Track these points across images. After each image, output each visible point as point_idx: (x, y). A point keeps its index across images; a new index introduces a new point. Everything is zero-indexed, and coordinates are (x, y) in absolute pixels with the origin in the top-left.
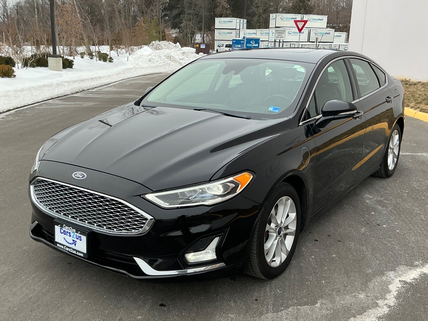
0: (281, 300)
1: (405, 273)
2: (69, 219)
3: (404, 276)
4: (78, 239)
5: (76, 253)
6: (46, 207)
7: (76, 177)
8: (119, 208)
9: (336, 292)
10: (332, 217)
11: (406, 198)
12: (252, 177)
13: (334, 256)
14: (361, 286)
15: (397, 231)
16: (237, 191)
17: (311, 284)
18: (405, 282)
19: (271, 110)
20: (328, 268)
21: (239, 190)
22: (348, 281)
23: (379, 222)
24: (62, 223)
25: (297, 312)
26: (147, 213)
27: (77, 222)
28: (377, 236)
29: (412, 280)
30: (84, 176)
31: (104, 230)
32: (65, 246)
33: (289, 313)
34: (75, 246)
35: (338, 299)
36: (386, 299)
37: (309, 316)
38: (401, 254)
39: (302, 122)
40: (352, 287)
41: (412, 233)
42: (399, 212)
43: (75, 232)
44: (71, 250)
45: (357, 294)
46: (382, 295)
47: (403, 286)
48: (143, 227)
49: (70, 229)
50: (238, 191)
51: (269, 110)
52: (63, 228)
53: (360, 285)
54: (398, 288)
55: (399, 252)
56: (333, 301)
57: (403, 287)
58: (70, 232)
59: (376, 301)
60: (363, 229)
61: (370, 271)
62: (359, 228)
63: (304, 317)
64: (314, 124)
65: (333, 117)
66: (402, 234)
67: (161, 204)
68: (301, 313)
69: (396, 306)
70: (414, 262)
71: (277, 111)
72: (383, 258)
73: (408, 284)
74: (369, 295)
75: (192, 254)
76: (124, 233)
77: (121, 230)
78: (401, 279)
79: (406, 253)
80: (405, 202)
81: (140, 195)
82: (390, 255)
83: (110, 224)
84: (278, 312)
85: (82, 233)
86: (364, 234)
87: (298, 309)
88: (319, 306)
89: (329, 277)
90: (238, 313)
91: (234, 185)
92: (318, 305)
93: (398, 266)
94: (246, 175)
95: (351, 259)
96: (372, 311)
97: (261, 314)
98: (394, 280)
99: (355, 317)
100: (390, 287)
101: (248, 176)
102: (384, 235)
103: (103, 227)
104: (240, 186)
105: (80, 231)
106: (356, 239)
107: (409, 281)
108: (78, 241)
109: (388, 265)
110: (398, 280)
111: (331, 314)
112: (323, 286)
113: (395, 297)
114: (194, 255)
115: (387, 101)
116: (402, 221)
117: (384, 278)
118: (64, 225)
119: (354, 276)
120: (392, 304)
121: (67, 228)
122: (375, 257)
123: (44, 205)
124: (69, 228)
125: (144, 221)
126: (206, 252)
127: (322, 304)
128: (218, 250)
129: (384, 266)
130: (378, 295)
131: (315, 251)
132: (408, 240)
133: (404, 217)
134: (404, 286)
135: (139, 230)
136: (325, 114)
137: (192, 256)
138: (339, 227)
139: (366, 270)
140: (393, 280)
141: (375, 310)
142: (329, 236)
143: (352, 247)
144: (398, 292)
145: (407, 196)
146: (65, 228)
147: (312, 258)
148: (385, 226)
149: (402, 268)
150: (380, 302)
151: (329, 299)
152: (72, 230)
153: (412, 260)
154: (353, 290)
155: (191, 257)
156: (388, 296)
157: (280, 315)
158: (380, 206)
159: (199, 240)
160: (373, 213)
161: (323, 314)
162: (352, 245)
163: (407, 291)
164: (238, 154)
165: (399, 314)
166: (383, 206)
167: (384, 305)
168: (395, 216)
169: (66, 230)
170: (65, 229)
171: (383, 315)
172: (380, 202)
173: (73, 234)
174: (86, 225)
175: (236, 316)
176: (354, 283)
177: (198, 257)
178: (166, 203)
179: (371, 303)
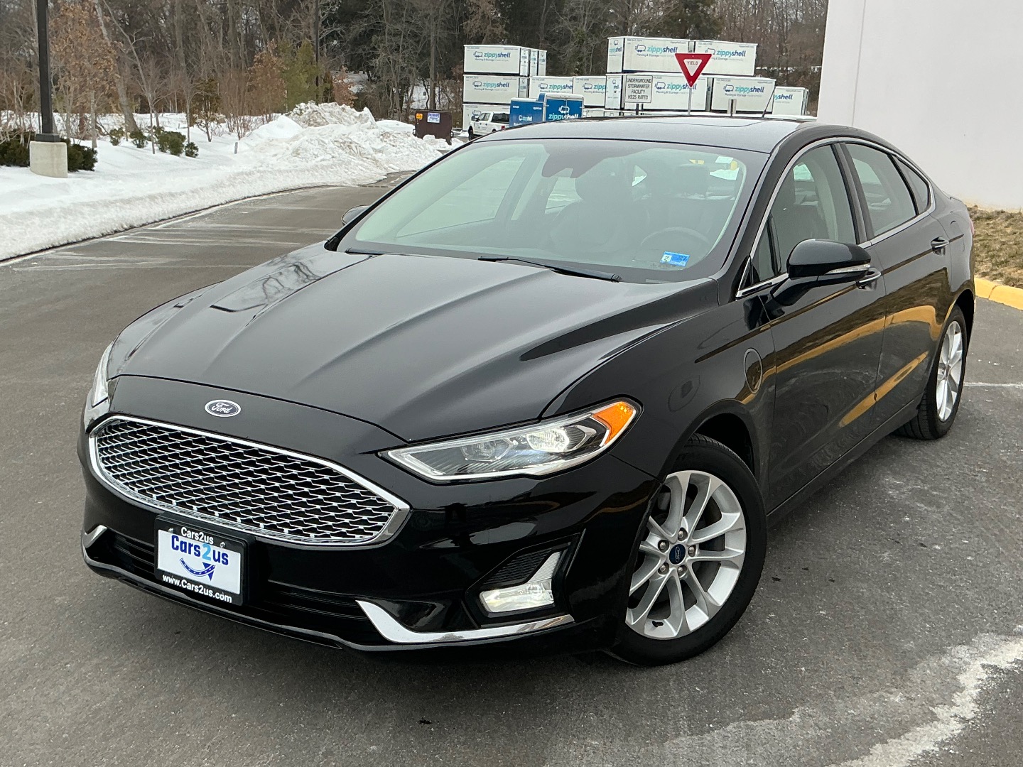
0: (707, 707)
1: (994, 649)
2: (194, 514)
3: (992, 656)
4: (219, 560)
5: (214, 594)
6: (131, 488)
7: (215, 411)
8: (325, 482)
9: (835, 691)
10: (809, 528)
11: (985, 484)
12: (634, 412)
13: (823, 612)
14: (894, 676)
15: (969, 558)
16: (601, 445)
17: (775, 675)
18: (996, 669)
19: (669, 260)
20: (811, 640)
21: (606, 443)
22: (861, 666)
23: (923, 539)
24: (176, 524)
25: (747, 734)
26: (393, 494)
27: (216, 520)
28: (920, 570)
29: (1011, 663)
30: (234, 410)
31: (286, 537)
32: (184, 581)
33: (730, 735)
34: (211, 578)
35: (840, 705)
36: (953, 704)
37: (776, 741)
38: (982, 609)
39: (740, 290)
40: (872, 679)
41: (1004, 563)
42: (970, 516)
43: (212, 543)
44: (200, 589)
45: (884, 694)
46: (943, 697)
47: (991, 676)
48: (381, 527)
49: (200, 536)
50: (605, 445)
51: (663, 259)
52: (179, 536)
53: (889, 676)
54: (980, 682)
55: (976, 604)
56: (829, 710)
57: (993, 679)
58: (197, 544)
59: (931, 708)
60: (886, 554)
61: (912, 644)
62: (877, 552)
63: (765, 744)
64: (769, 296)
65: (813, 279)
66: (981, 564)
67: (426, 472)
68: (757, 736)
69: (980, 720)
70: (1015, 627)
71: (683, 263)
72: (940, 618)
73: (1004, 673)
74: (913, 696)
75: (497, 592)
76: (334, 542)
77: (328, 536)
78: (985, 662)
79: (992, 606)
80: (982, 494)
81: (376, 452)
82: (955, 612)
83: (300, 523)
84: (702, 733)
85: (231, 546)
86: (889, 565)
87: (748, 727)
88: (798, 720)
89: (816, 658)
90: (607, 737)
91: (593, 431)
92: (796, 718)
93: (976, 634)
94: (622, 408)
95: (863, 620)
96: (923, 731)
97: (664, 738)
98: (970, 664)
99: (884, 742)
100: (962, 678)
101: (625, 411)
102: (938, 566)
103: (282, 531)
104: (608, 432)
105: (224, 540)
106: (872, 575)
107: (1004, 665)
108: (219, 566)
109: (953, 632)
110: (978, 663)
111: (828, 737)
112: (804, 678)
113: (975, 701)
114: (501, 596)
115: (934, 249)
116: (978, 536)
117: (945, 660)
118: (183, 528)
119: (874, 657)
120: (970, 716)
121: (190, 534)
122: (921, 614)
123: (127, 484)
124: (197, 534)
125: (385, 514)
126: (529, 589)
127: (803, 716)
128: (558, 584)
129: (943, 634)
130: (934, 696)
131: (775, 603)
132: (996, 578)
133: (983, 527)
134: (995, 676)
135: (372, 534)
136: (794, 271)
137: (496, 598)
138: (828, 551)
139: (901, 645)
140: (966, 663)
141: (930, 727)
142: (806, 569)
143: (863, 593)
144: (982, 688)
145: (987, 481)
146: (185, 535)
147: (770, 618)
148: (937, 547)
149: (986, 637)
150: (938, 711)
151: (821, 706)
152: (203, 539)
153: (1007, 620)
154: (875, 685)
155: (495, 600)
156: (957, 698)
157: (709, 741)
158: (922, 503)
159: (514, 558)
160: (908, 519)
161: (809, 736)
162: (864, 589)
163: (1003, 687)
164: (602, 358)
165: (987, 735)
166: (930, 504)
167: (951, 717)
168: (961, 524)
169: (188, 541)
170: (186, 537)
171: (950, 738)
172: (922, 496)
173: (206, 549)
174: (238, 525)
175: (605, 744)
176: (876, 671)
177: (509, 600)
178: (435, 472)
179: (919, 713)
